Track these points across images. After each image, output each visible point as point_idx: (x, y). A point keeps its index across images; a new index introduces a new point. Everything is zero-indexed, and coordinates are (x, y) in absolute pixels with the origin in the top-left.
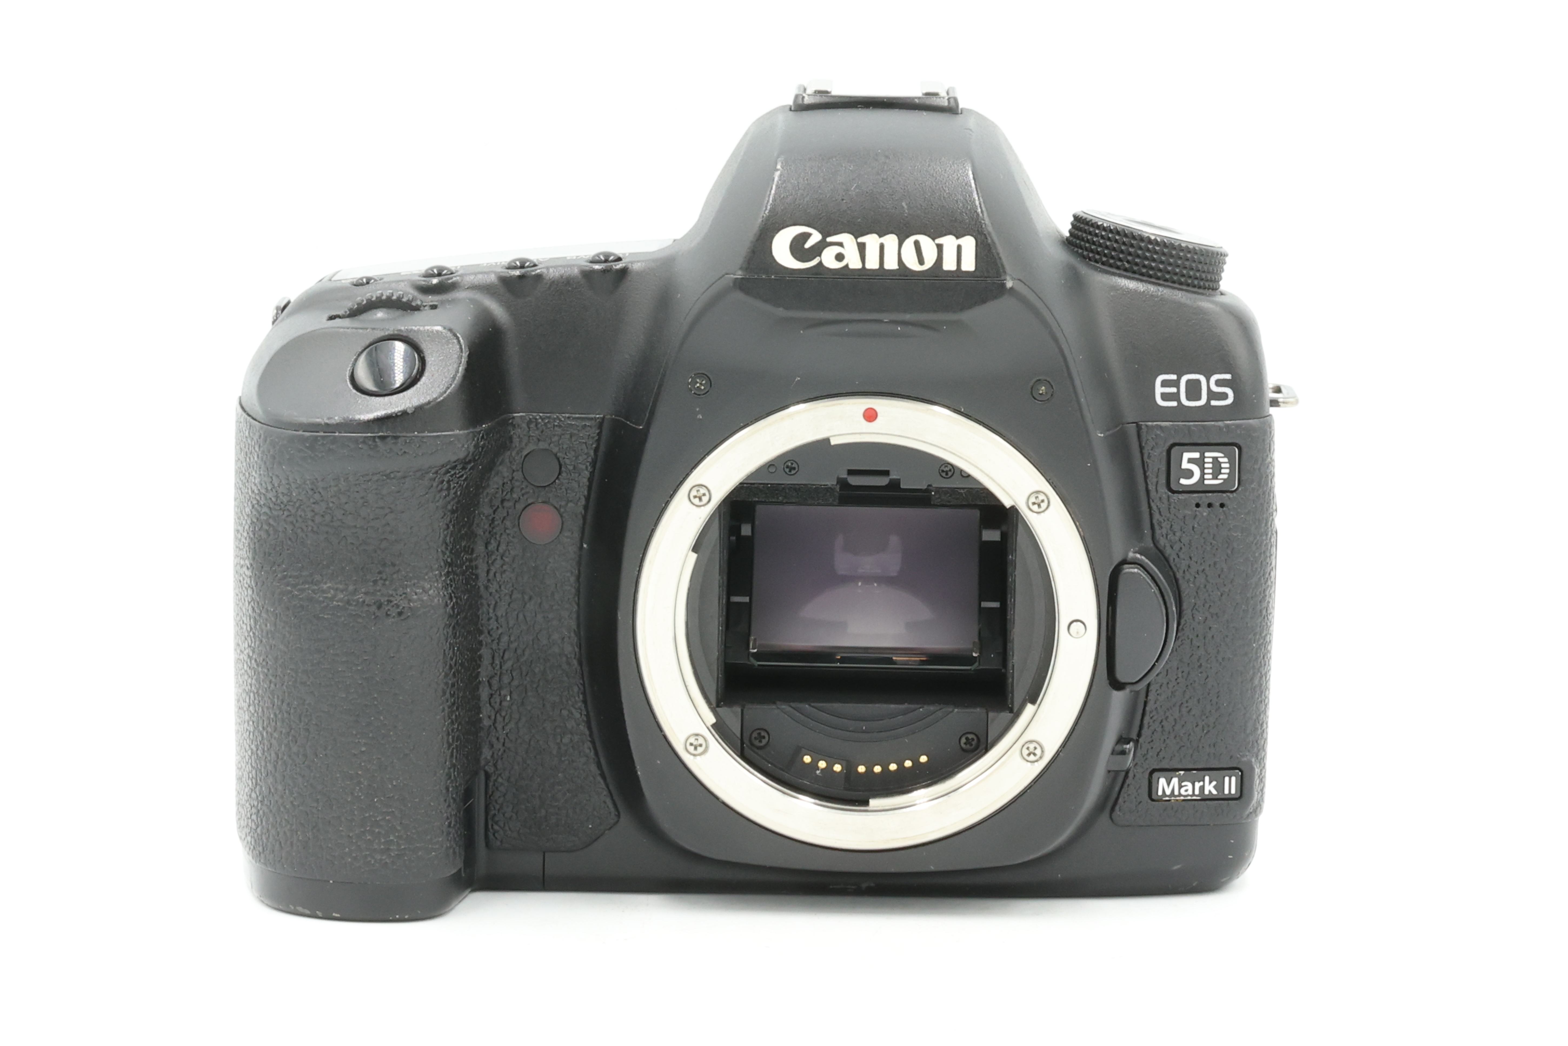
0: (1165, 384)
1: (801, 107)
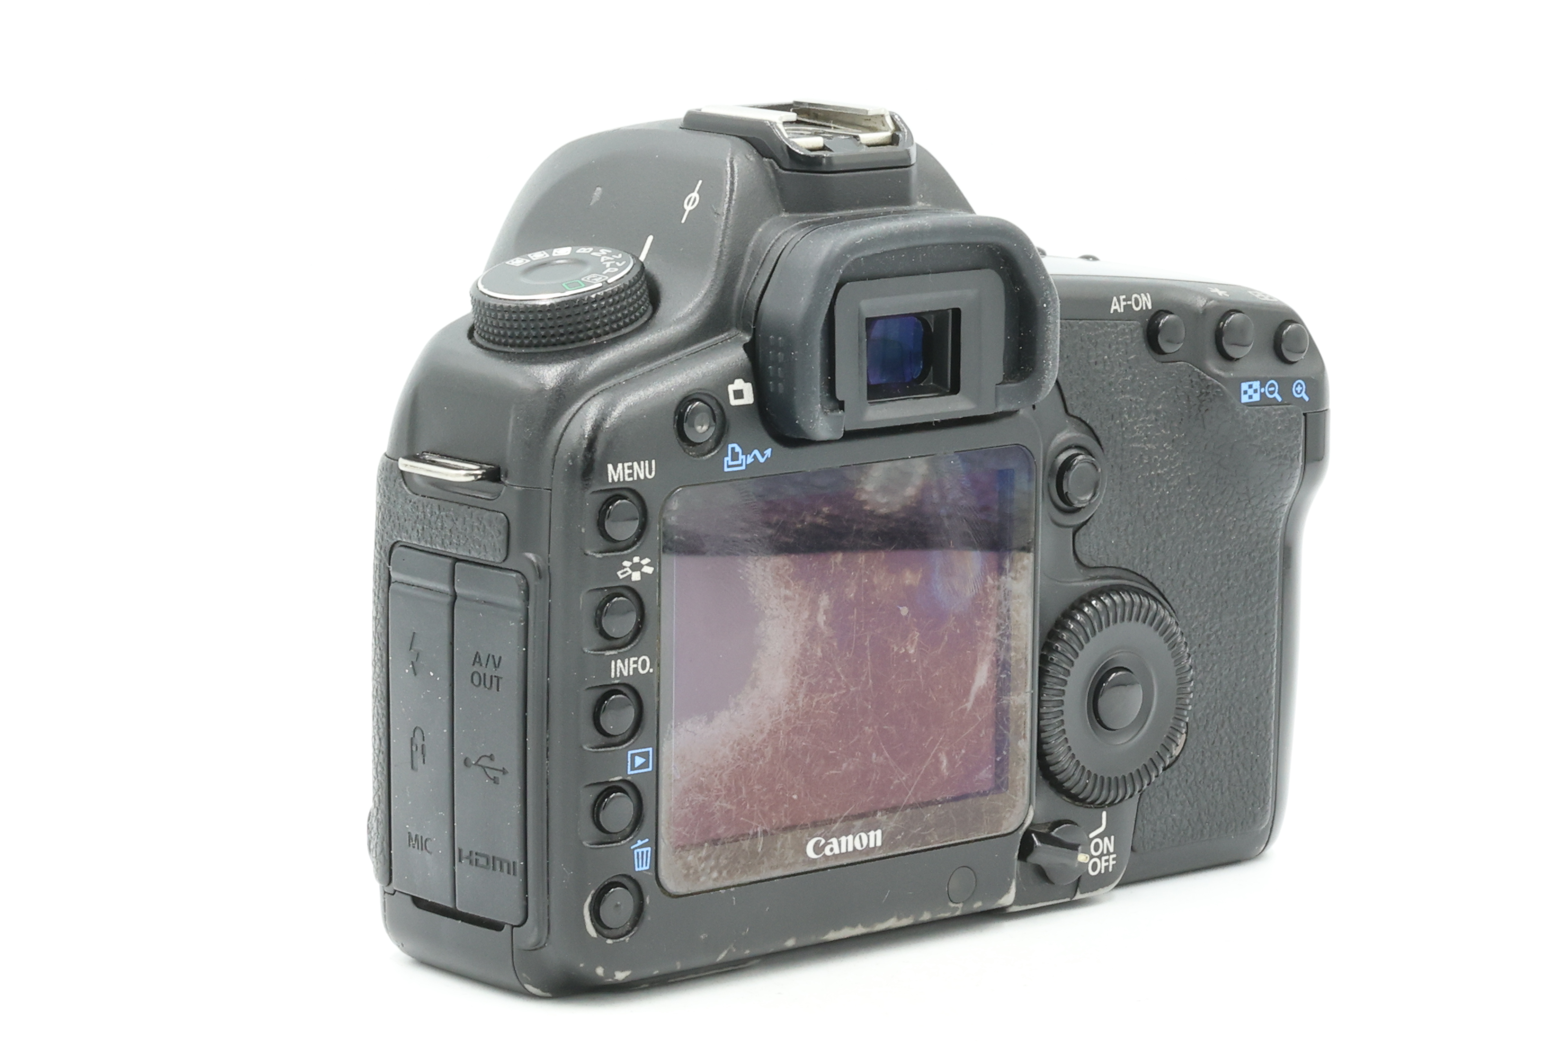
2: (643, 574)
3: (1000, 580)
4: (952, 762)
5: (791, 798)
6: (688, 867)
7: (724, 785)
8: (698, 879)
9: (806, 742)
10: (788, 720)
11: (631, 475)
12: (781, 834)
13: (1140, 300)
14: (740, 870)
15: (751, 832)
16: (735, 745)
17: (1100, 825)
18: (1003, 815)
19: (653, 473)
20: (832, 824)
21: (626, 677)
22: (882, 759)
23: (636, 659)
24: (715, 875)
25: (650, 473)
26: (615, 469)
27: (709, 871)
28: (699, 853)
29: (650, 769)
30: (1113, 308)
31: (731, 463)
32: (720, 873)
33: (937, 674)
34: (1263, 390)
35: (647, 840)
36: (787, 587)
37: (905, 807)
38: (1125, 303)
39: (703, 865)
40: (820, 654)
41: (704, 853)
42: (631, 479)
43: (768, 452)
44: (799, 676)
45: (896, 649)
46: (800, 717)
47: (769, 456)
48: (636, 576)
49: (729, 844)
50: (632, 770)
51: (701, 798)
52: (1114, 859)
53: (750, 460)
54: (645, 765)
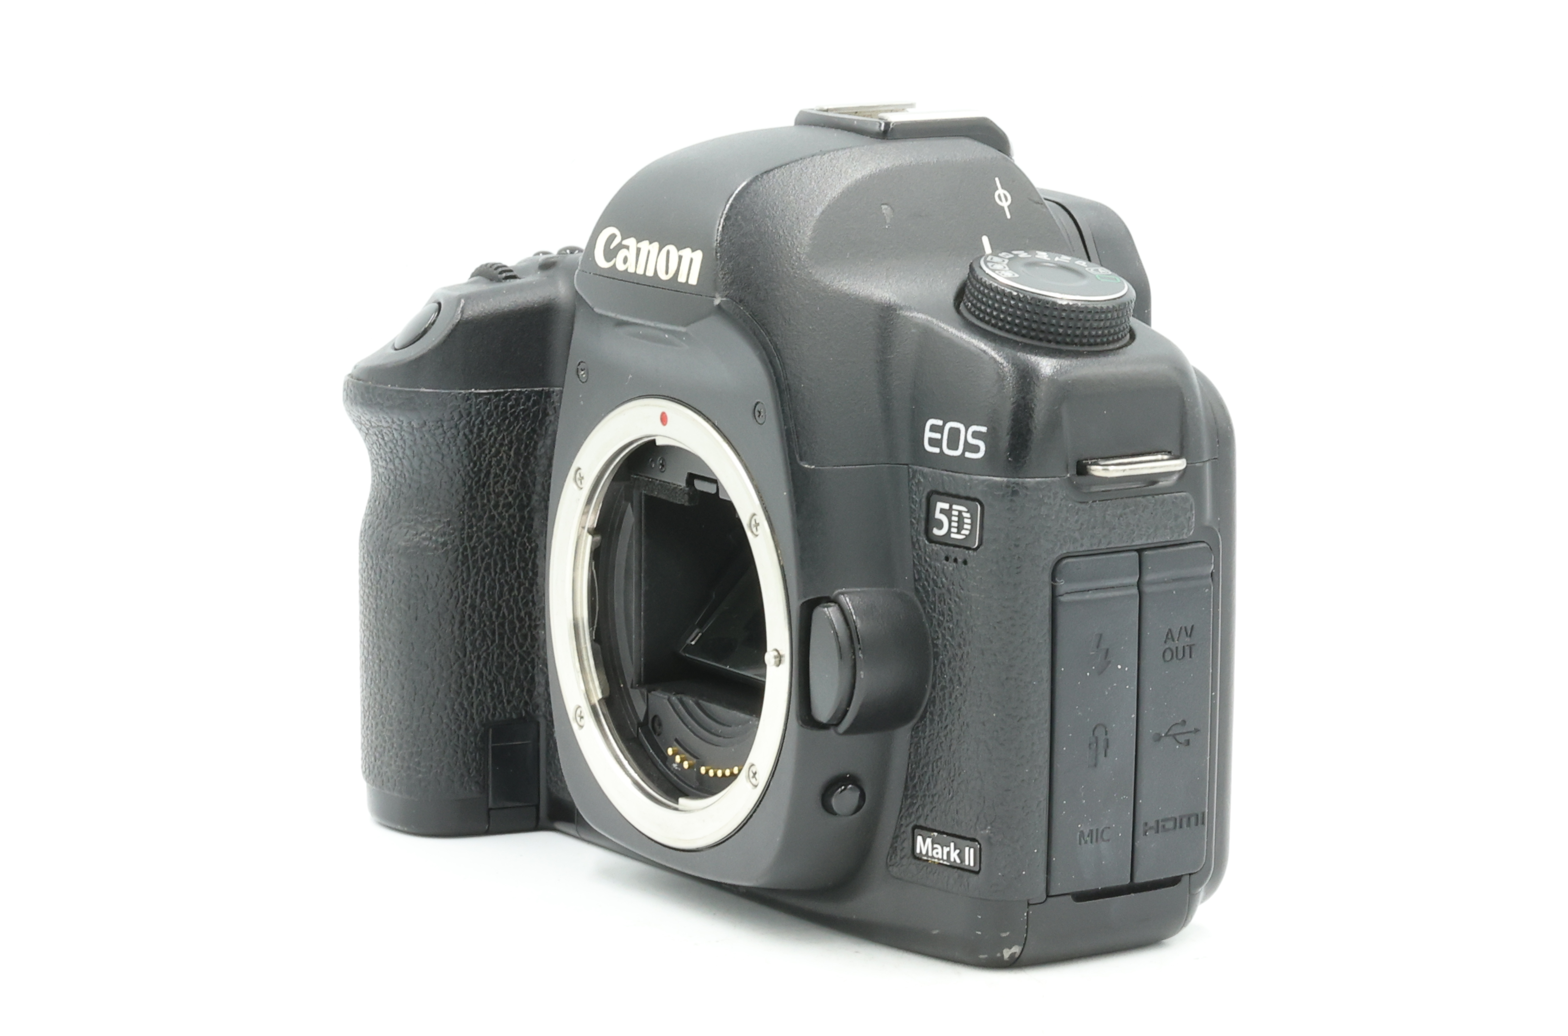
0: (934, 428)
1: (807, 120)
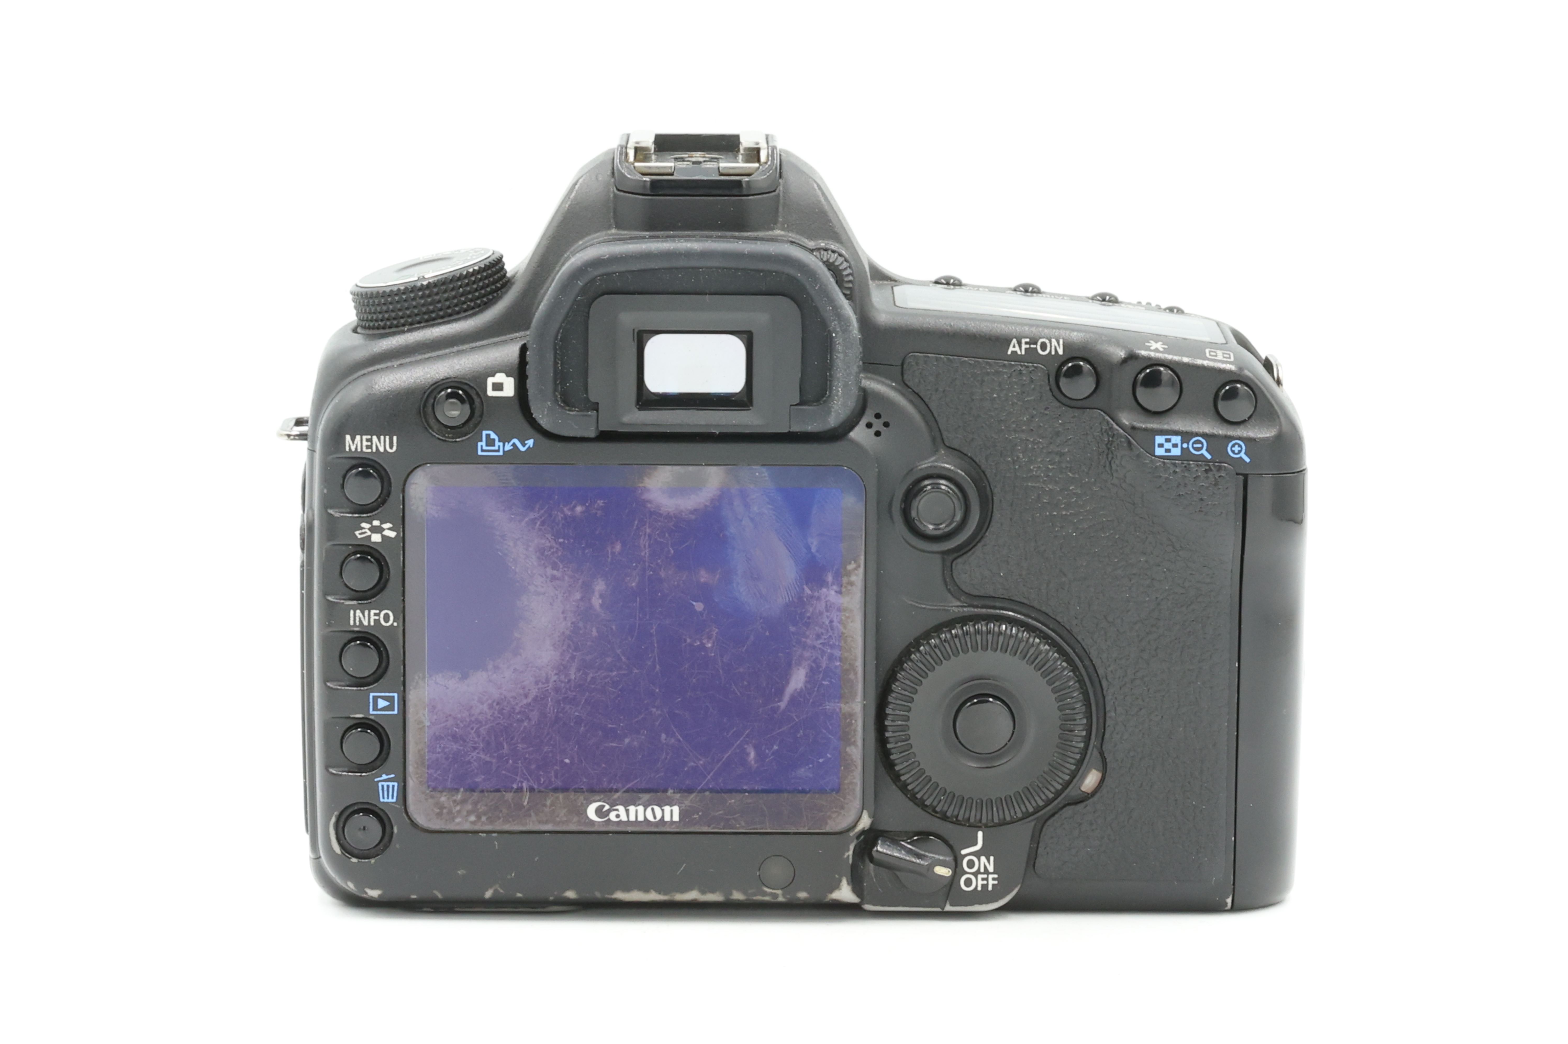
2: (383, 537)
3: (820, 591)
4: (761, 756)
5: (562, 761)
6: (442, 807)
7: (481, 738)
8: (453, 819)
9: (580, 713)
10: (557, 690)
11: (370, 447)
12: (552, 793)
13: (1048, 345)
14: (502, 819)
15: (515, 786)
16: (495, 704)
17: (976, 844)
18: (828, 814)
19: (395, 448)
20: (613, 793)
21: (366, 626)
22: (673, 740)
23: (377, 611)
24: (472, 818)
25: (391, 447)
26: (353, 439)
27: (465, 813)
28: (454, 796)
29: (396, 712)
30: (1011, 349)
31: (485, 448)
32: (479, 817)
33: (741, 670)
34: (1185, 446)
35: (393, 776)
36: (555, 567)
37: (703, 791)
38: (1028, 346)
39: (458, 808)
40: (594, 633)
41: (459, 797)
42: (369, 450)
43: (530, 443)
44: (571, 651)
45: (688, 640)
46: (572, 689)
47: (531, 446)
48: (376, 538)
49: (490, 793)
50: (374, 710)
51: (455, 747)
52: (994, 879)
53: (508, 447)
54: (390, 708)
